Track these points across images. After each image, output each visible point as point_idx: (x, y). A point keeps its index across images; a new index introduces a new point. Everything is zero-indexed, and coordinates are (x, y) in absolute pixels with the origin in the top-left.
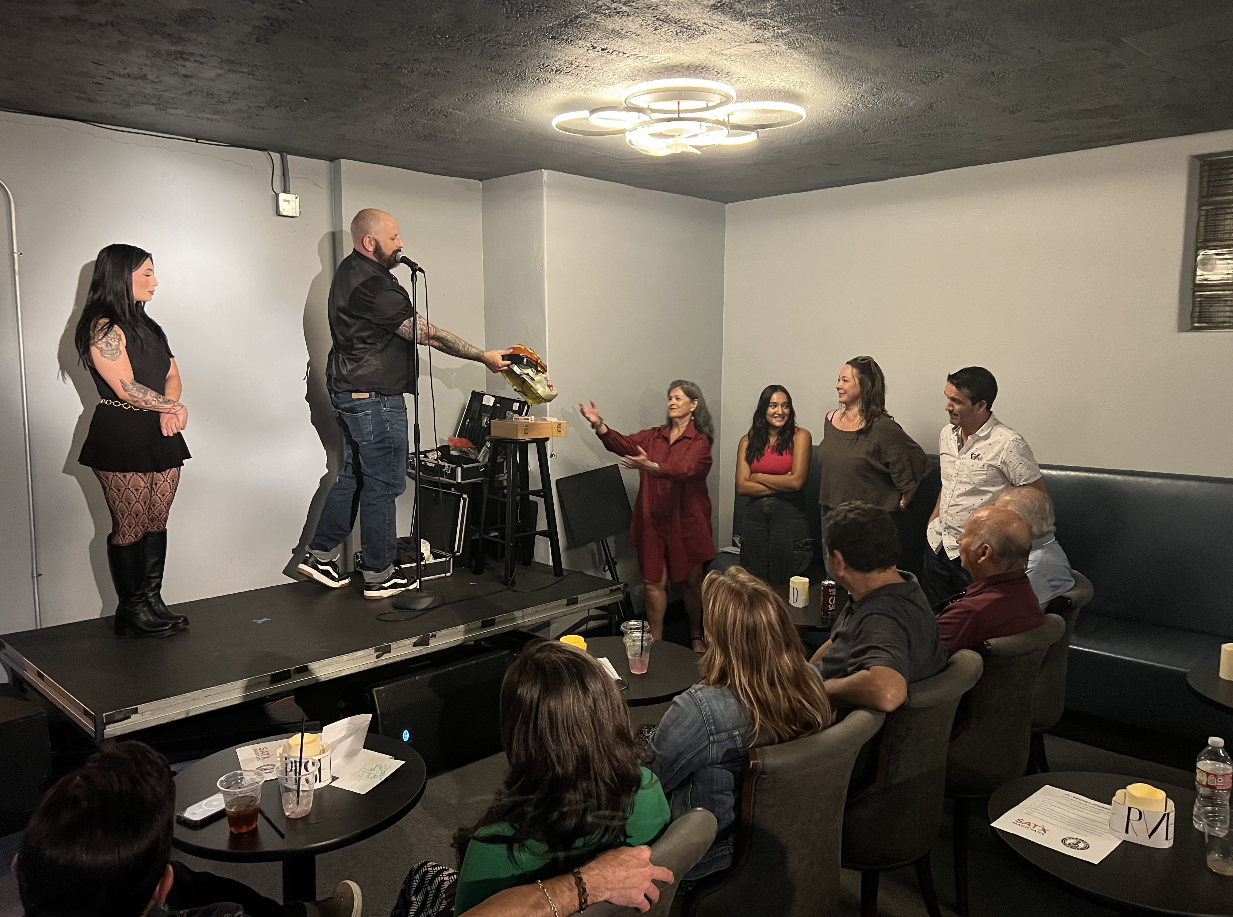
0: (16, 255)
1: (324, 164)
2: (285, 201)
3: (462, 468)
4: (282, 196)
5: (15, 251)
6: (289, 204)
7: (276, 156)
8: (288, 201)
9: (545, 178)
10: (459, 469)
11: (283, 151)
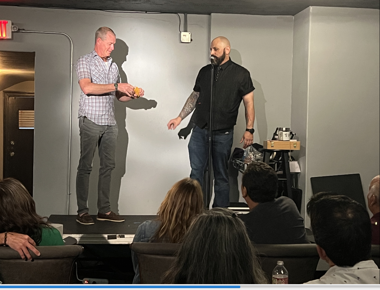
0: (72, 65)
1: (206, 16)
2: (184, 35)
3: (247, 164)
4: (183, 33)
5: (72, 63)
6: (186, 37)
7: (182, 16)
8: (185, 36)
9: (311, 11)
10: (246, 165)
11: (185, 13)
